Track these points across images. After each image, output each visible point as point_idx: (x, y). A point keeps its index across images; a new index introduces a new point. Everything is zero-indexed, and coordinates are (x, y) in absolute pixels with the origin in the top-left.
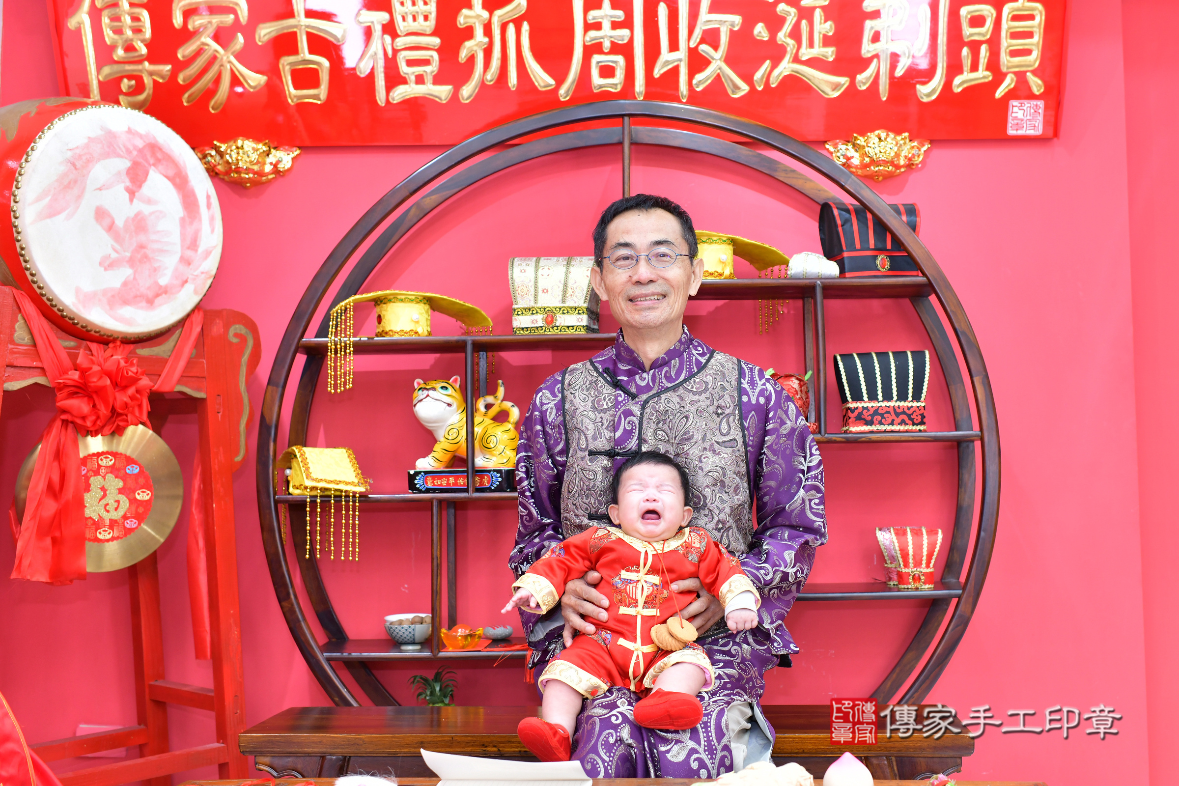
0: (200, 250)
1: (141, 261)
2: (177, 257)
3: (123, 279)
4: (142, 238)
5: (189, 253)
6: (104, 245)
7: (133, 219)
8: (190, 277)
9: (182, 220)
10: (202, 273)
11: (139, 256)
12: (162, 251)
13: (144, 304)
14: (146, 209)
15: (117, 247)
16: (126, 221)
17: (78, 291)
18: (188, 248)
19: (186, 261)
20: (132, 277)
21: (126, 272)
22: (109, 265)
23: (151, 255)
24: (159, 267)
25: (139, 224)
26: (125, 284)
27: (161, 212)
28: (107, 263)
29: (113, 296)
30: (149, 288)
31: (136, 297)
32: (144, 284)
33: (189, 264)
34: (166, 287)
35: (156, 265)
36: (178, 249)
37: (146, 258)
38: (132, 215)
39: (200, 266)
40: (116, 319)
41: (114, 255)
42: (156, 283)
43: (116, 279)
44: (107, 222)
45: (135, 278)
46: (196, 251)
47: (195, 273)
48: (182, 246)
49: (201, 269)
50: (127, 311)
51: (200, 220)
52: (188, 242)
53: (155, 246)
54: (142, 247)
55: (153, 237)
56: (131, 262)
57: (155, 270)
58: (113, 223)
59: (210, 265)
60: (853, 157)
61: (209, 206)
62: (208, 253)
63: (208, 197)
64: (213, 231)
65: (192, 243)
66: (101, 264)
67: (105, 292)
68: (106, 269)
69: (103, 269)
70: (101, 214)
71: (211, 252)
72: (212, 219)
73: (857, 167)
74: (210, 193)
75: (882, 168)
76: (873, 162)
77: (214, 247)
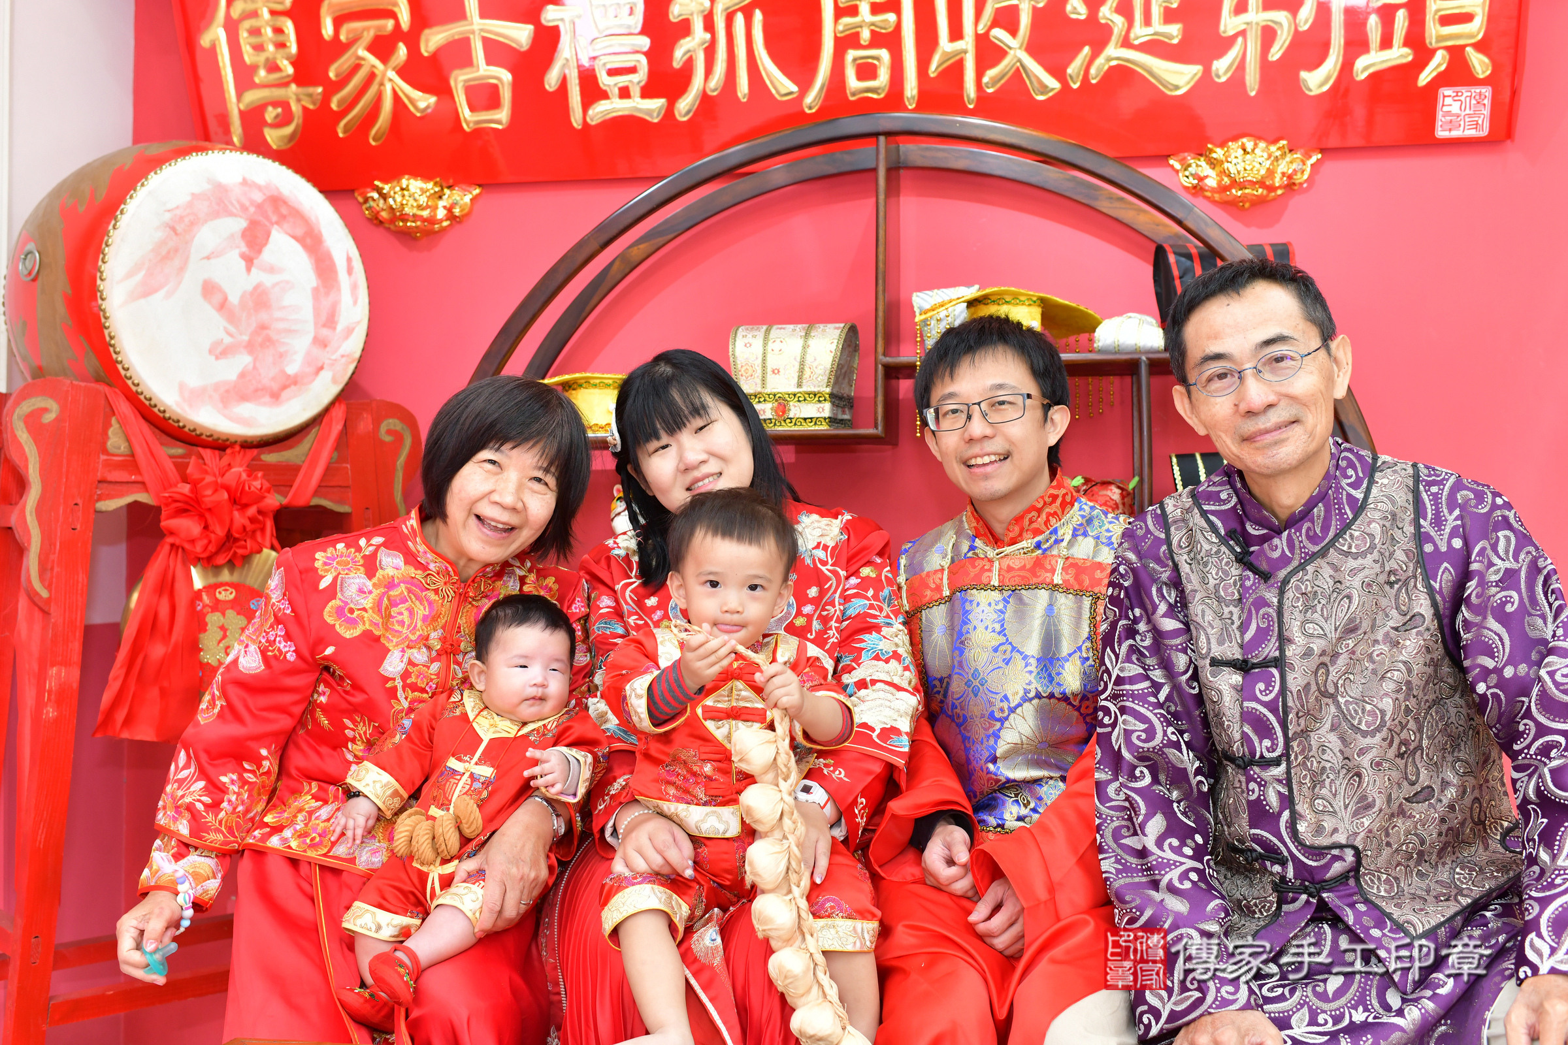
0: (340, 327)
1: (262, 345)
2: (309, 338)
3: (240, 370)
4: (264, 316)
5: (325, 332)
6: (215, 327)
7: (252, 294)
8: (327, 362)
9: (316, 291)
10: (343, 356)
11: (260, 339)
12: (290, 331)
13: (267, 399)
14: (268, 280)
15: (232, 329)
16: (243, 296)
17: (182, 387)
18: (324, 326)
19: (321, 343)
20: (251, 366)
21: (243, 361)
22: (221, 352)
23: (274, 337)
24: (286, 352)
25: (259, 299)
26: (242, 375)
27: (287, 282)
28: (219, 350)
29: (227, 391)
30: (273, 379)
31: (256, 390)
32: (268, 375)
33: (325, 346)
34: (296, 376)
35: (282, 349)
36: (310, 327)
37: (268, 342)
38: (250, 288)
39: (339, 347)
40: (232, 419)
41: (228, 340)
42: (283, 372)
43: (231, 369)
44: (217, 298)
45: (255, 368)
46: (335, 328)
47: (334, 357)
48: (316, 324)
49: (341, 351)
50: (245, 409)
51: (339, 290)
52: (324, 318)
53: (281, 325)
54: (263, 327)
55: (277, 314)
56: (250, 347)
57: (281, 355)
58: (226, 299)
59: (354, 345)
60: (1206, 177)
61: (350, 271)
62: (349, 331)
63: (349, 260)
64: (355, 302)
65: (330, 321)
66: (210, 352)
67: (216, 387)
68: (217, 358)
69: (213, 358)
70: (209, 289)
71: (353, 329)
72: (354, 287)
73: (1213, 190)
74: (351, 255)
75: (1247, 191)
76: (1234, 183)
77: (358, 323)
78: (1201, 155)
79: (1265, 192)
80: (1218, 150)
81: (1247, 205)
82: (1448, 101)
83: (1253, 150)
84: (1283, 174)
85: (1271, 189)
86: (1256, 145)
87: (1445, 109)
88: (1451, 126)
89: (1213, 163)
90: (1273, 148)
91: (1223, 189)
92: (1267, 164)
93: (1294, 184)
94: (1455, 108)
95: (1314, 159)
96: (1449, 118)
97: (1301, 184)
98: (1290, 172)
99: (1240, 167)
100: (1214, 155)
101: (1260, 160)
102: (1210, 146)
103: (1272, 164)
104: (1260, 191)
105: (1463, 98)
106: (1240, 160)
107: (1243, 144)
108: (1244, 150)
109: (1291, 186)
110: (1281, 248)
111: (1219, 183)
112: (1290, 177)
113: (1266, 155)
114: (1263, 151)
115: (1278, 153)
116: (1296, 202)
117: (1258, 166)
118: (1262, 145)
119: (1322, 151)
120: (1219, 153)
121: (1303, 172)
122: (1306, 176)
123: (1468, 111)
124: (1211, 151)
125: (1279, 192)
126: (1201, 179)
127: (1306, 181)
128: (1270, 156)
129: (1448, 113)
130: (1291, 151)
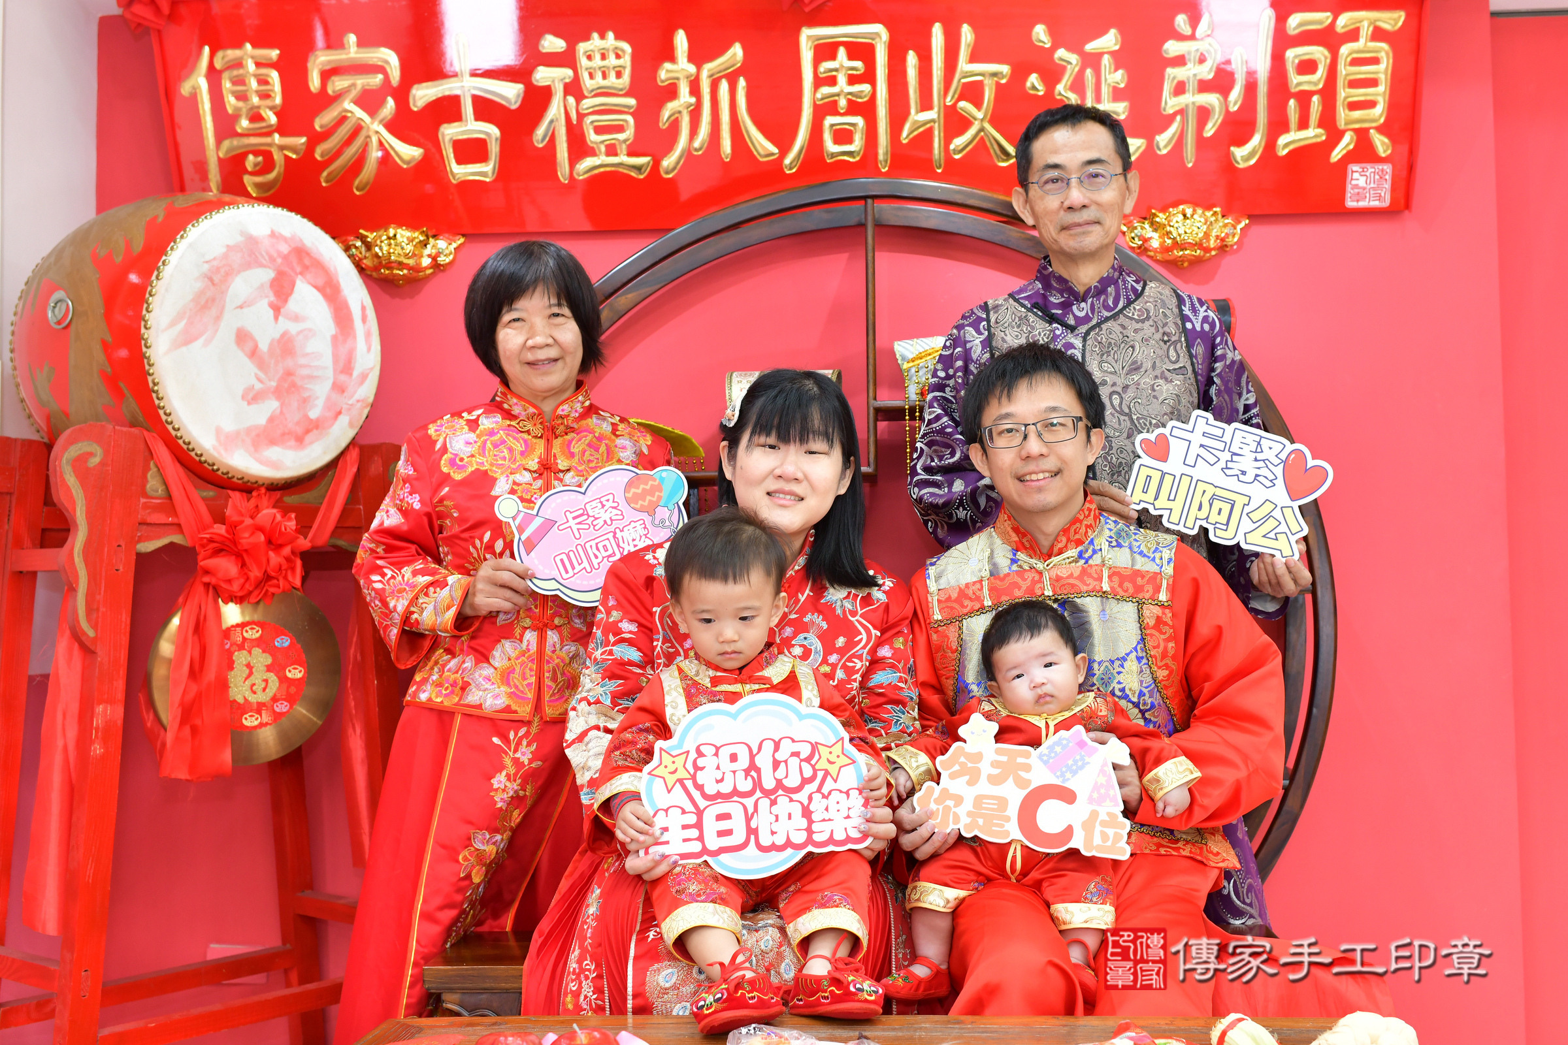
0: (355, 373)
1: (288, 391)
2: (328, 384)
3: (269, 415)
4: (289, 363)
5: (343, 378)
6: (246, 373)
7: (279, 341)
8: (345, 407)
9: (334, 338)
10: (358, 401)
11: (286, 385)
12: (311, 378)
13: (292, 443)
14: (293, 328)
15: (262, 376)
16: (271, 344)
17: (218, 431)
18: (342, 372)
19: (339, 388)
20: (279, 411)
21: (271, 405)
22: (253, 397)
23: (299, 383)
24: (309, 397)
25: (286, 346)
26: (271, 420)
27: (310, 330)
28: (251, 395)
29: (258, 435)
30: (298, 423)
31: (283, 434)
32: (293, 418)
33: (343, 391)
34: (318, 420)
35: (306, 395)
36: (330, 373)
37: (294, 388)
38: (277, 336)
39: (355, 392)
40: (261, 463)
41: (258, 386)
42: (306, 417)
43: (260, 414)
44: (249, 346)
45: (282, 412)
46: (351, 375)
47: (350, 402)
48: (335, 370)
49: (357, 397)
50: (274, 453)
51: (355, 337)
52: (341, 364)
53: (305, 372)
54: (289, 373)
55: (302, 361)
56: (278, 393)
57: (305, 401)
58: (256, 346)
59: (367, 391)
60: (1151, 238)
61: (364, 319)
62: (364, 377)
63: (363, 308)
64: (369, 350)
65: (345, 366)
66: (243, 398)
67: (249, 430)
68: (249, 403)
69: (246, 403)
70: (242, 337)
71: (368, 375)
72: (368, 335)
73: (1155, 250)
74: (365, 304)
75: (1187, 252)
76: (1176, 245)
77: (372, 369)
78: (1145, 219)
79: (1202, 253)
80: (1161, 215)
81: (1186, 264)
82: (1356, 175)
83: (1192, 216)
84: (1217, 237)
85: (1207, 250)
86: (1194, 210)
87: (1354, 182)
88: (1359, 197)
89: (1156, 227)
90: (1209, 214)
91: (1166, 249)
92: (1204, 228)
93: (1226, 246)
94: (1362, 182)
95: (1242, 225)
96: (1356, 191)
97: (1232, 246)
98: (1223, 235)
99: (1181, 231)
100: (1157, 219)
101: (1199, 225)
102: (1153, 211)
103: (1208, 228)
104: (1198, 251)
105: (1368, 174)
106: (1180, 224)
107: (1183, 210)
108: (1185, 215)
109: (1223, 248)
110: (1222, 303)
111: (1162, 244)
112: (1223, 240)
113: (1203, 220)
114: (1201, 216)
115: (1213, 219)
116: (1227, 261)
117: (1196, 230)
118: (1199, 211)
119: (1250, 217)
120: (1161, 218)
121: (1234, 236)
122: (1236, 239)
123: (1372, 185)
124: (1155, 215)
125: (1213, 253)
126: (1146, 240)
127: (1236, 243)
128: (1206, 221)
129: (1356, 186)
130: (1223, 216)
